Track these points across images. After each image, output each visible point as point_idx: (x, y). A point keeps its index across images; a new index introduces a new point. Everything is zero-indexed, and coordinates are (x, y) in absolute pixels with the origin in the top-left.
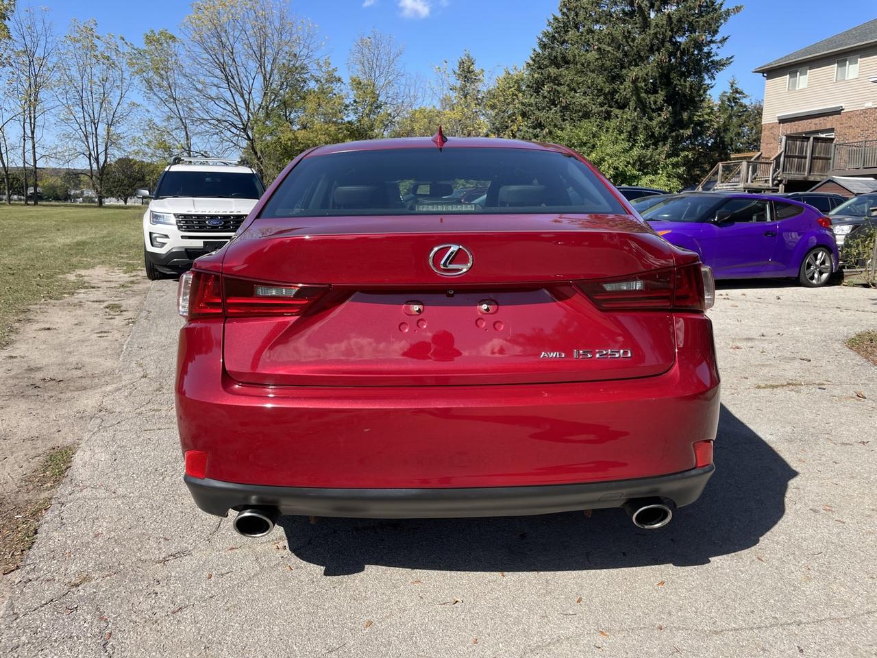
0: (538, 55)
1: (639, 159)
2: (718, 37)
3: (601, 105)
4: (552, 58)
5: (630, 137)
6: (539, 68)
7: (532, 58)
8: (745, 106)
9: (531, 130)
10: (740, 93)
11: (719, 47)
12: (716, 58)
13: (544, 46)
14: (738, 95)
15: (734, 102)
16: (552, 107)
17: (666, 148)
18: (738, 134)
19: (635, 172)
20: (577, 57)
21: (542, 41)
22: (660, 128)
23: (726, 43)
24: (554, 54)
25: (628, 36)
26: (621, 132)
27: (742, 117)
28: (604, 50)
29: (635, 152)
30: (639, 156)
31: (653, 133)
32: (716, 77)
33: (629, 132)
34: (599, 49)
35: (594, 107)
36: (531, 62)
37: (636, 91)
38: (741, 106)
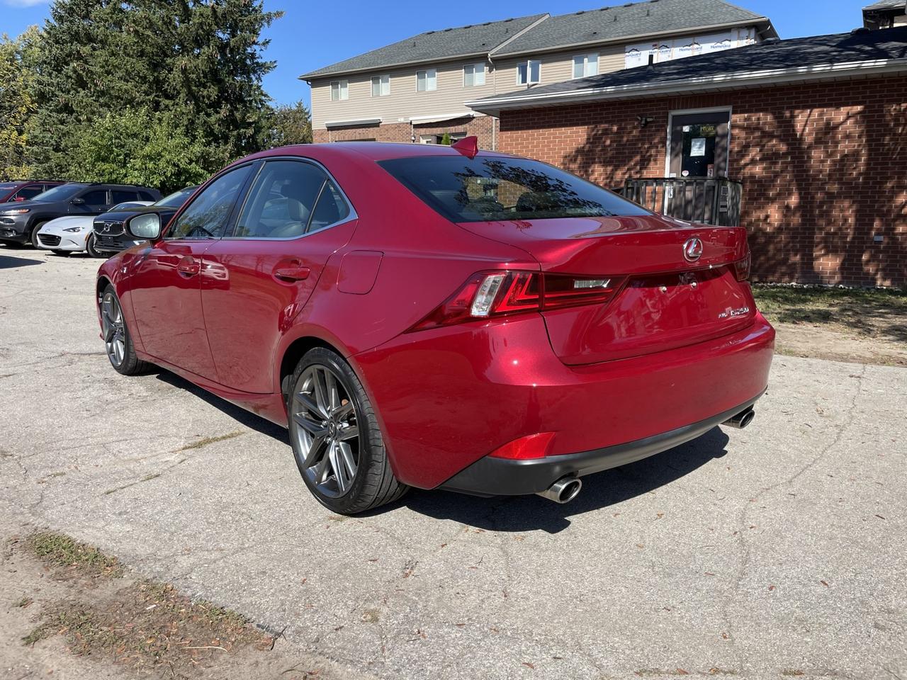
0: (53, 28)
1: (203, 157)
2: (260, 39)
3: (147, 93)
4: (73, 33)
5: (187, 132)
6: (57, 42)
7: (46, 30)
8: (272, 110)
9: (54, 114)
10: (265, 96)
11: (262, 50)
12: (260, 61)
13: (60, 19)
14: (263, 98)
15: (262, 104)
16: (79, 89)
17: (230, 147)
18: (269, 136)
19: (200, 170)
20: (110, 37)
21: (57, 11)
22: (219, 125)
23: (269, 46)
24: (75, 28)
25: (168, 23)
26: (177, 126)
27: (270, 120)
28: (143, 34)
29: (197, 149)
30: (203, 153)
31: (212, 130)
32: (262, 78)
33: (186, 126)
34: (136, 32)
35: (138, 95)
36: (45, 35)
37: (187, 82)
38: (268, 108)
